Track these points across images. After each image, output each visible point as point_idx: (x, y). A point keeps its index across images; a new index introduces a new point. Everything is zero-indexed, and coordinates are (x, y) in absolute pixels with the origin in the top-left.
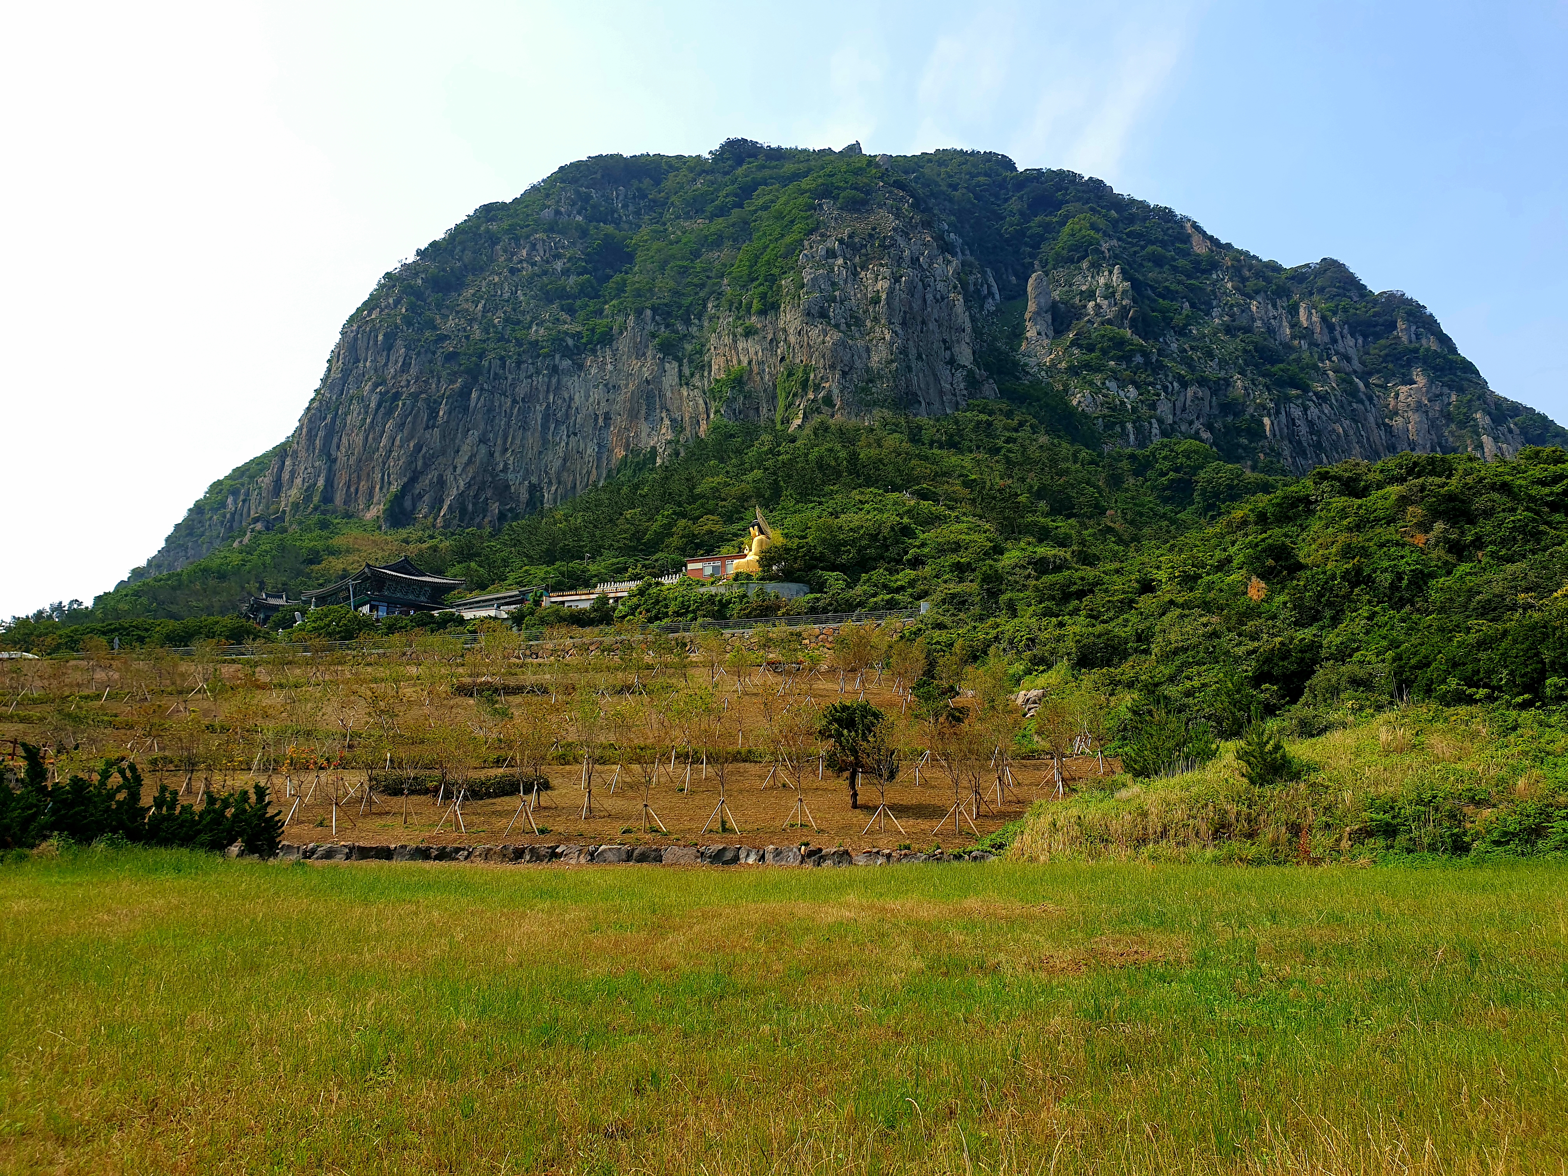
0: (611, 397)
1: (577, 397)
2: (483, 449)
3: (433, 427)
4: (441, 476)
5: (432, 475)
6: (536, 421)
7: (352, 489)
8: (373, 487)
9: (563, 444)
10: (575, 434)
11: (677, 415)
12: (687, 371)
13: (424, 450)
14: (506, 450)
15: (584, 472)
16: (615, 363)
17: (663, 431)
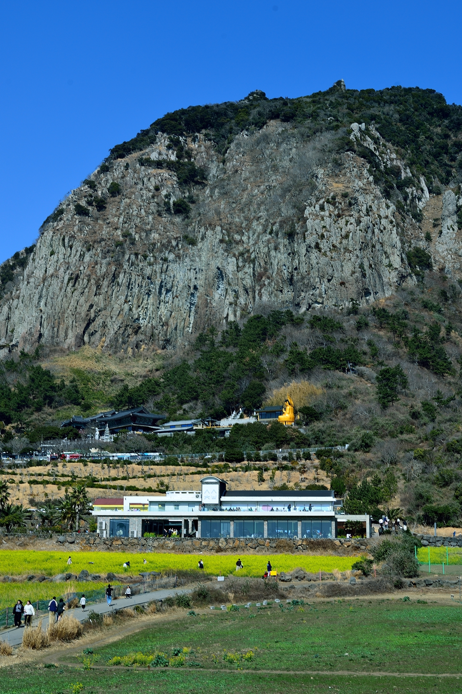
4: (104, 322)
8: (67, 329)
16: (200, 256)
17: (227, 297)
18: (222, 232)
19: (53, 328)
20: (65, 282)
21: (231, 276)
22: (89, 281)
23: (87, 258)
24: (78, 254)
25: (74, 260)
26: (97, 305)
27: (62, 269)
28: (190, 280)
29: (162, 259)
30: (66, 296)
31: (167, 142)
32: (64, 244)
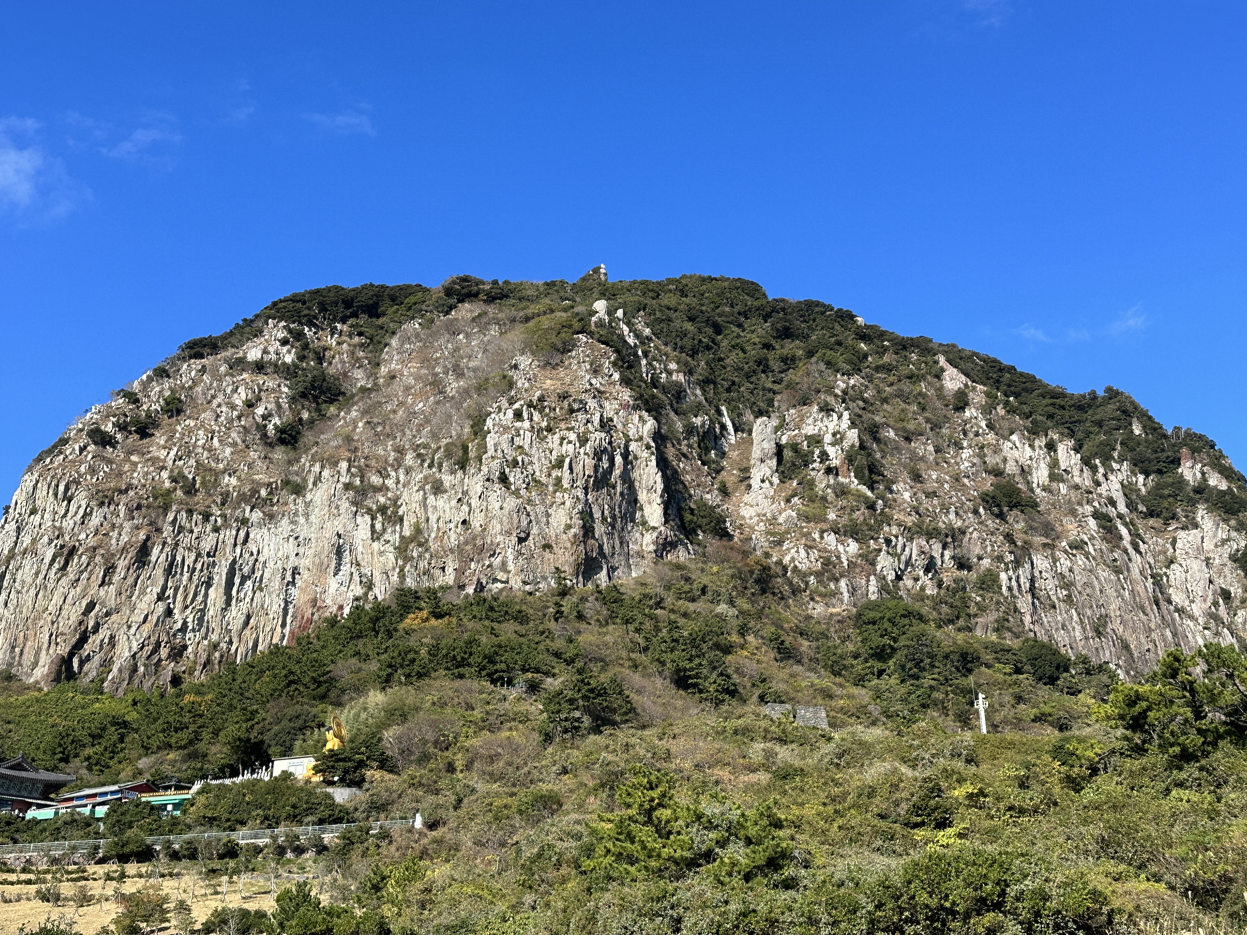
0: (301, 550)
1: (266, 550)
2: (161, 608)
3: (110, 583)
4: (112, 637)
5: (104, 634)
6: (221, 576)
7: (17, 650)
8: (40, 648)
9: (248, 599)
10: (261, 590)
11: (366, 571)
12: (378, 527)
13: (97, 607)
14: (187, 607)
15: (268, 629)
16: (307, 515)
17: (351, 587)
18: (349, 470)
19: (13, 648)
20: (47, 560)
21: (360, 549)
22: (91, 558)
23: (95, 520)
24: (81, 512)
25: (72, 522)
26: (103, 604)
28: (287, 557)
29: (236, 520)
30: (46, 587)
31: (281, 335)
32: (56, 495)
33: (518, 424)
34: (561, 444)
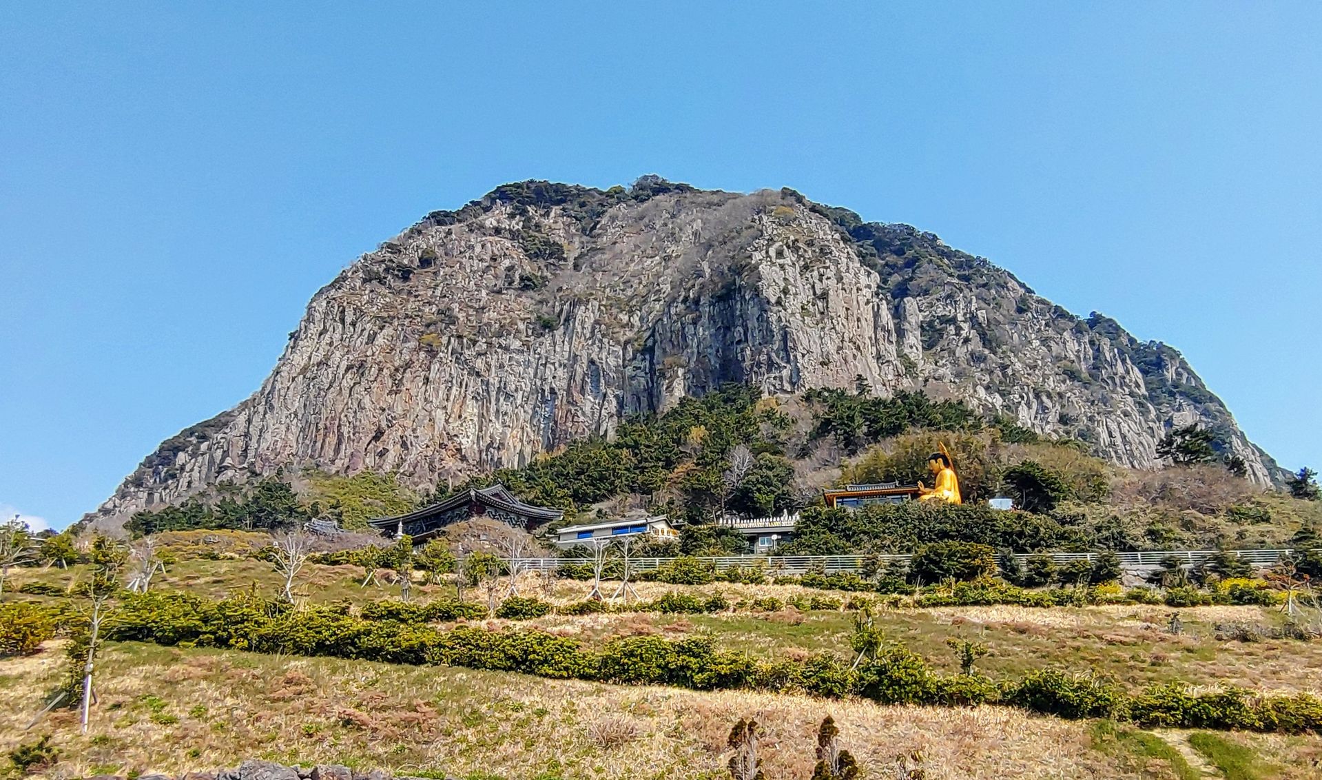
0: (558, 374)
16: (562, 345)
18: (598, 308)
20: (342, 370)
21: (612, 373)
22: (381, 370)
23: (380, 340)
24: (366, 333)
25: (358, 342)
26: (392, 409)
27: (338, 354)
28: (544, 379)
29: (501, 347)
31: (509, 210)
32: (343, 321)
33: (781, 261)
34: (821, 280)
